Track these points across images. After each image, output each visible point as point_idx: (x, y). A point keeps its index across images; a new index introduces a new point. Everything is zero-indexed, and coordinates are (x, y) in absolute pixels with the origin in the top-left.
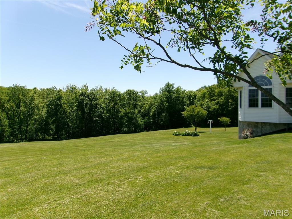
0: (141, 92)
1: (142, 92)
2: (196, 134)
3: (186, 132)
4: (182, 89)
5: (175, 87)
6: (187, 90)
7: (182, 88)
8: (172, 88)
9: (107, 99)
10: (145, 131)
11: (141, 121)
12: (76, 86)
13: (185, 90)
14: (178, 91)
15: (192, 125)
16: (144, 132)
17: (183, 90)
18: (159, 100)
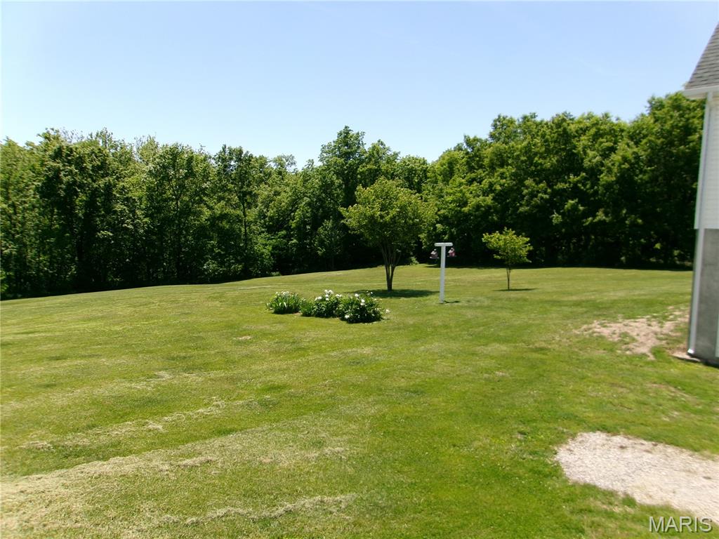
0: (275, 161)
1: (280, 161)
2: (363, 309)
3: (324, 300)
4: (388, 149)
5: (368, 144)
6: (402, 155)
7: (387, 146)
8: (358, 147)
9: (150, 171)
10: (274, 273)
11: (264, 242)
12: (57, 131)
13: (396, 155)
14: (376, 155)
15: (413, 259)
16: (272, 276)
17: (389, 153)
18: (316, 182)
